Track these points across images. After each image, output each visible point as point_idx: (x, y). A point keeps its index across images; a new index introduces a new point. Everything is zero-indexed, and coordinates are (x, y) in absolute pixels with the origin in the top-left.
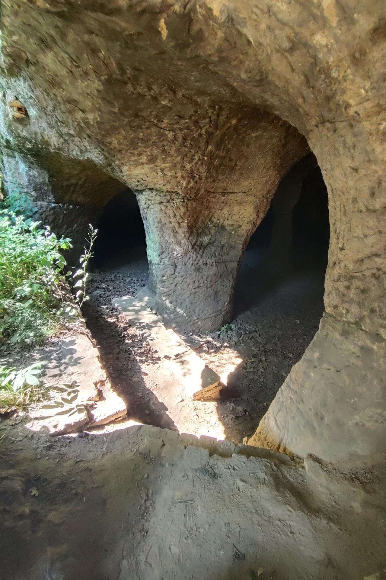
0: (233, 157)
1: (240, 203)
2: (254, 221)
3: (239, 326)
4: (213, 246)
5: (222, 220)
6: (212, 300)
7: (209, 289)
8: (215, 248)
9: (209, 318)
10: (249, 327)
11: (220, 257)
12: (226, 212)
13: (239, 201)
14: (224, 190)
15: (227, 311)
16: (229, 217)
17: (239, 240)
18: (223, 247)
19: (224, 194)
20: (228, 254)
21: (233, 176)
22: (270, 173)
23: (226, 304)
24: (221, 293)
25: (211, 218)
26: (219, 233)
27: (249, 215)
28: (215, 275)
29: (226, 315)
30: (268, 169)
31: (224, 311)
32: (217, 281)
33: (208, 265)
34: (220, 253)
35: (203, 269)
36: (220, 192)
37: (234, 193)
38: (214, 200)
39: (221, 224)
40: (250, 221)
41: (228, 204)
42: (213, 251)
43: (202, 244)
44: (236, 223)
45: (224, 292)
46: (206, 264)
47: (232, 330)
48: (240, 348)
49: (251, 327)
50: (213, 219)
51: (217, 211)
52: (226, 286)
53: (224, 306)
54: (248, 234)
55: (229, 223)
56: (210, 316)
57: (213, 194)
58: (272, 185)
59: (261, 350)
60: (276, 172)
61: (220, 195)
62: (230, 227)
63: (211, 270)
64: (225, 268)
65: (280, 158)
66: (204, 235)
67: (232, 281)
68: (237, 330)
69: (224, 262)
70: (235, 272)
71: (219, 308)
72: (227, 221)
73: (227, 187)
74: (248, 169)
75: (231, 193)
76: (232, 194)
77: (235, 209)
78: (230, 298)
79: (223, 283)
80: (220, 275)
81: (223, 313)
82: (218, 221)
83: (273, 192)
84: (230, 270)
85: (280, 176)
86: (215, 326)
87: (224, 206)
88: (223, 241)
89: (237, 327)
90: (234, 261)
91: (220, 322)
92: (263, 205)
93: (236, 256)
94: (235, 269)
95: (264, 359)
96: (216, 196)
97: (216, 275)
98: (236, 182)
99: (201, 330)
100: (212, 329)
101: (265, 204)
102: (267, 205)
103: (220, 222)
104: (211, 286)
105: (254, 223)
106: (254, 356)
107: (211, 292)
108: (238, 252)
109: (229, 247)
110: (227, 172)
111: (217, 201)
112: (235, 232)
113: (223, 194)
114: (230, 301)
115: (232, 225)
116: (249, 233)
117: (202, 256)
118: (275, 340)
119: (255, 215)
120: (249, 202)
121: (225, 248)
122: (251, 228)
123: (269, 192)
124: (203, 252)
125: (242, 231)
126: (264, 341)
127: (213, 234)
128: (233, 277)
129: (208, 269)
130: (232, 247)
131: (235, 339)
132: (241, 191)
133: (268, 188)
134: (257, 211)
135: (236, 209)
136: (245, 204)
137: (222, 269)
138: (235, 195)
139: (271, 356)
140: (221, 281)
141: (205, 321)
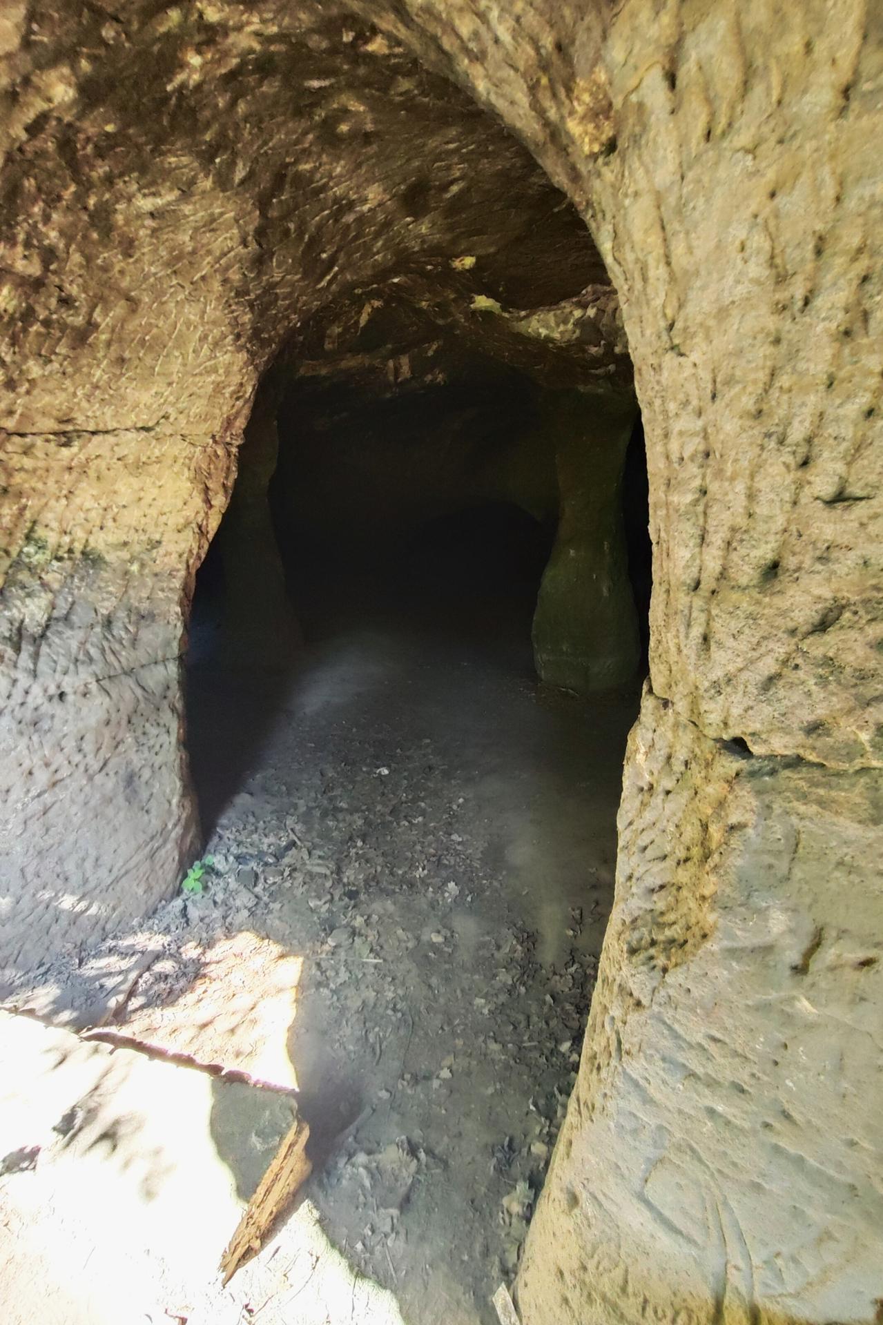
0: (74, 290)
1: (139, 467)
2: (200, 520)
3: (234, 850)
4: (72, 628)
5: (80, 534)
6: (120, 809)
7: (99, 779)
8: (80, 634)
9: (127, 873)
10: (266, 841)
11: (111, 658)
12: (87, 505)
13: (131, 459)
14: (61, 422)
15: (183, 821)
16: (104, 517)
17: (163, 590)
18: (108, 623)
19: (65, 438)
20: (134, 641)
21: (90, 366)
22: (224, 358)
23: (175, 801)
24: (146, 774)
25: (32, 530)
26: (82, 579)
27: (180, 503)
28: (108, 723)
29: (183, 836)
30: (216, 344)
31: (175, 825)
32: (122, 741)
33: (70, 698)
34: (105, 644)
35: (53, 717)
36: (45, 429)
37: (107, 432)
38: (27, 462)
39: (78, 547)
40: (187, 524)
41: (92, 473)
42: (74, 645)
43: (19, 630)
44: (136, 537)
45: (157, 765)
46: (62, 696)
47: (218, 874)
48: (273, 921)
49: (272, 839)
50: (40, 532)
51: (52, 502)
52: (157, 748)
53: (170, 812)
54: (188, 566)
55: (112, 539)
56: (132, 863)
57: (16, 439)
58: (238, 399)
59: (336, 898)
60: (243, 356)
61: (48, 441)
62: (119, 553)
63: (85, 711)
64: (139, 692)
65: (251, 305)
66: (22, 593)
67: (174, 725)
68: (236, 865)
69: (129, 672)
70: (175, 694)
71: (156, 824)
72: (102, 535)
73: (71, 409)
74: (142, 342)
75: (94, 433)
76: (97, 439)
77: (120, 486)
78: (181, 779)
79: (142, 739)
80: (125, 719)
81: (173, 835)
82: (67, 539)
83: (241, 423)
84: (159, 691)
85: (256, 367)
86: (159, 888)
87: (78, 481)
88: (106, 604)
89: (231, 859)
90: (165, 660)
91: (172, 866)
92: (216, 469)
93: (167, 643)
94: (175, 686)
95: (359, 921)
96: (33, 446)
97: (113, 722)
98: (104, 391)
99: (108, 927)
100: (150, 903)
101: (222, 463)
102: (228, 468)
103: (72, 541)
104: (105, 764)
105: (200, 527)
106: (330, 927)
107: (109, 783)
108: (171, 627)
109: (133, 618)
110: (62, 349)
111: (41, 464)
112: (143, 566)
113: (63, 439)
114: (185, 787)
115: (125, 544)
116: (191, 561)
117: (34, 674)
118: (356, 846)
119: (198, 501)
120: (170, 462)
121: (120, 625)
122: (195, 546)
123: (229, 423)
124: (36, 656)
125: (166, 560)
126: (332, 865)
127: (56, 586)
128: (173, 709)
129: (72, 710)
130: (144, 618)
131: (244, 899)
132: (129, 424)
133: (225, 409)
134: (202, 486)
135: (126, 487)
136: (155, 468)
137: (128, 695)
138: (110, 439)
139: (372, 901)
140: (136, 739)
141: (118, 888)
